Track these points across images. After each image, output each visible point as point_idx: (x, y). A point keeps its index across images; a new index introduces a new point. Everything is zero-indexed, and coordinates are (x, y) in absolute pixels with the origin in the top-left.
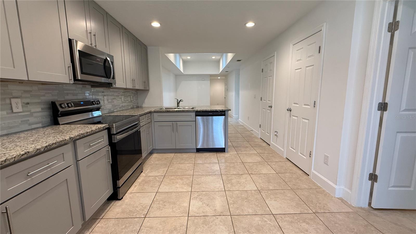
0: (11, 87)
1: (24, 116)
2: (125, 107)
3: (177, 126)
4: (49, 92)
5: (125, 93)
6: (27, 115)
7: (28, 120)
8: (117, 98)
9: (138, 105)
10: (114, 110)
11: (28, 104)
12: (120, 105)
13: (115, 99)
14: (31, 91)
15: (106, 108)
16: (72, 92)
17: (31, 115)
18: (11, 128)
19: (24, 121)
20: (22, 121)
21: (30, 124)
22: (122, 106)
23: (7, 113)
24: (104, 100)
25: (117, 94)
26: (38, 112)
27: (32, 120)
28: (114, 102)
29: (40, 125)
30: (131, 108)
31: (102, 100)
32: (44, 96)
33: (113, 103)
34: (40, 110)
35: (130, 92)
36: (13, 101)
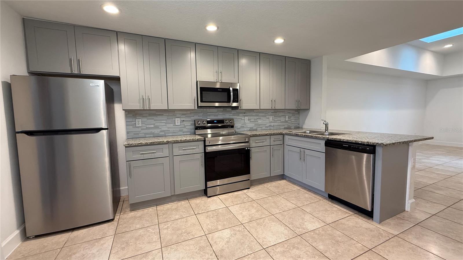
0: (176, 112)
1: (181, 127)
2: (275, 127)
3: (304, 155)
4: (197, 114)
5: (277, 113)
6: (183, 127)
7: (183, 130)
8: (262, 118)
9: (298, 126)
10: (257, 129)
11: (184, 121)
12: (266, 125)
13: (260, 118)
14: (186, 114)
15: (247, 126)
16: (214, 114)
17: (185, 127)
18: (174, 133)
19: (181, 130)
20: (179, 130)
21: (183, 132)
22: (270, 126)
23: (173, 125)
24: (245, 120)
25: (263, 115)
26: (189, 126)
27: (185, 130)
28: (258, 121)
29: (189, 133)
30: (284, 129)
31: (243, 120)
32: (193, 116)
33: (256, 123)
34: (190, 124)
35: (285, 112)
36: (176, 119)
